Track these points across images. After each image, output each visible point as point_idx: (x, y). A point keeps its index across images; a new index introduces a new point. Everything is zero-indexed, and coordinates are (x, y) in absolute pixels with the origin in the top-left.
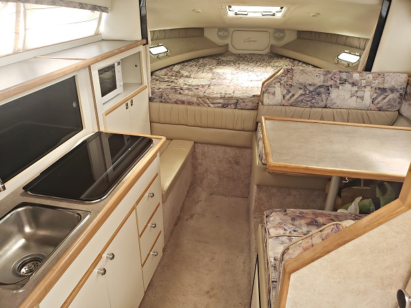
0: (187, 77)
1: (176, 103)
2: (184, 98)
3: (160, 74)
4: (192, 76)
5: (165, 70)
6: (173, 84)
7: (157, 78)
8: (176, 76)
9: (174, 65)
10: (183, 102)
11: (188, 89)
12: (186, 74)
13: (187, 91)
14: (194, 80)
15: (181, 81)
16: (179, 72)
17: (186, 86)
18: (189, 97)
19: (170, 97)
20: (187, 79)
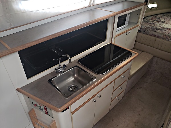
0: (163, 22)
1: (151, 35)
2: (156, 34)
3: (149, 18)
4: (166, 22)
5: (152, 17)
6: (153, 26)
7: (146, 21)
8: (157, 21)
9: (158, 14)
10: (155, 36)
11: (160, 30)
12: (162, 20)
13: (159, 31)
14: (166, 25)
15: (158, 24)
16: (159, 19)
17: (159, 28)
18: (159, 34)
19: (149, 32)
20: (162, 23)
